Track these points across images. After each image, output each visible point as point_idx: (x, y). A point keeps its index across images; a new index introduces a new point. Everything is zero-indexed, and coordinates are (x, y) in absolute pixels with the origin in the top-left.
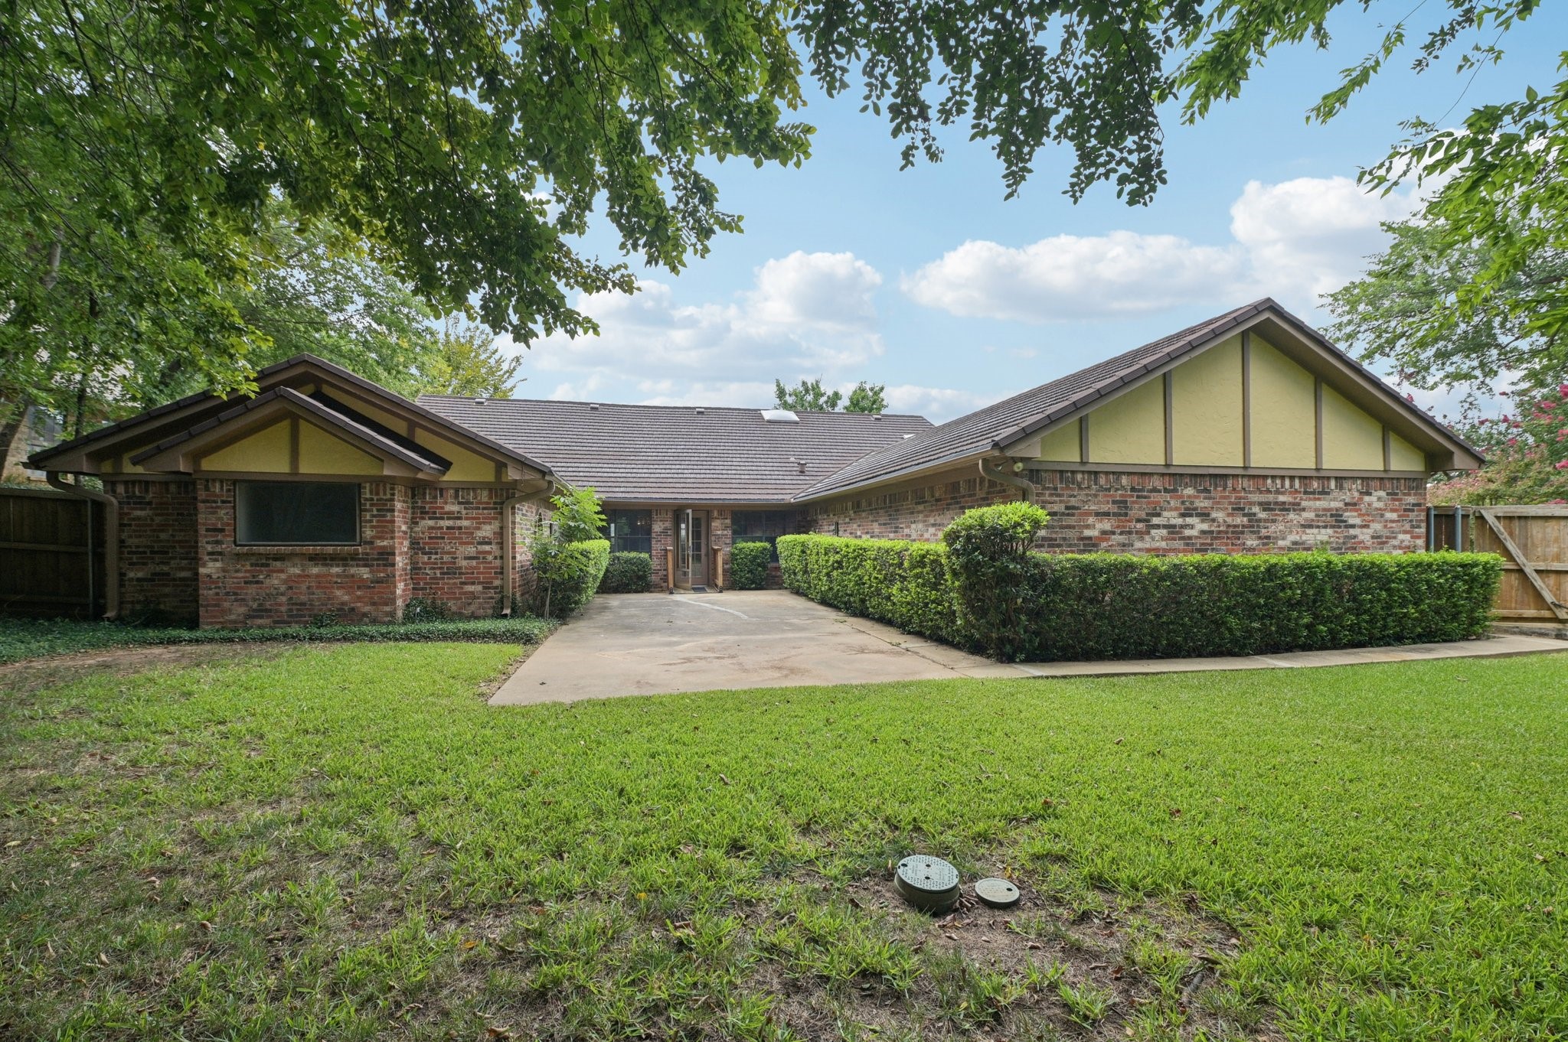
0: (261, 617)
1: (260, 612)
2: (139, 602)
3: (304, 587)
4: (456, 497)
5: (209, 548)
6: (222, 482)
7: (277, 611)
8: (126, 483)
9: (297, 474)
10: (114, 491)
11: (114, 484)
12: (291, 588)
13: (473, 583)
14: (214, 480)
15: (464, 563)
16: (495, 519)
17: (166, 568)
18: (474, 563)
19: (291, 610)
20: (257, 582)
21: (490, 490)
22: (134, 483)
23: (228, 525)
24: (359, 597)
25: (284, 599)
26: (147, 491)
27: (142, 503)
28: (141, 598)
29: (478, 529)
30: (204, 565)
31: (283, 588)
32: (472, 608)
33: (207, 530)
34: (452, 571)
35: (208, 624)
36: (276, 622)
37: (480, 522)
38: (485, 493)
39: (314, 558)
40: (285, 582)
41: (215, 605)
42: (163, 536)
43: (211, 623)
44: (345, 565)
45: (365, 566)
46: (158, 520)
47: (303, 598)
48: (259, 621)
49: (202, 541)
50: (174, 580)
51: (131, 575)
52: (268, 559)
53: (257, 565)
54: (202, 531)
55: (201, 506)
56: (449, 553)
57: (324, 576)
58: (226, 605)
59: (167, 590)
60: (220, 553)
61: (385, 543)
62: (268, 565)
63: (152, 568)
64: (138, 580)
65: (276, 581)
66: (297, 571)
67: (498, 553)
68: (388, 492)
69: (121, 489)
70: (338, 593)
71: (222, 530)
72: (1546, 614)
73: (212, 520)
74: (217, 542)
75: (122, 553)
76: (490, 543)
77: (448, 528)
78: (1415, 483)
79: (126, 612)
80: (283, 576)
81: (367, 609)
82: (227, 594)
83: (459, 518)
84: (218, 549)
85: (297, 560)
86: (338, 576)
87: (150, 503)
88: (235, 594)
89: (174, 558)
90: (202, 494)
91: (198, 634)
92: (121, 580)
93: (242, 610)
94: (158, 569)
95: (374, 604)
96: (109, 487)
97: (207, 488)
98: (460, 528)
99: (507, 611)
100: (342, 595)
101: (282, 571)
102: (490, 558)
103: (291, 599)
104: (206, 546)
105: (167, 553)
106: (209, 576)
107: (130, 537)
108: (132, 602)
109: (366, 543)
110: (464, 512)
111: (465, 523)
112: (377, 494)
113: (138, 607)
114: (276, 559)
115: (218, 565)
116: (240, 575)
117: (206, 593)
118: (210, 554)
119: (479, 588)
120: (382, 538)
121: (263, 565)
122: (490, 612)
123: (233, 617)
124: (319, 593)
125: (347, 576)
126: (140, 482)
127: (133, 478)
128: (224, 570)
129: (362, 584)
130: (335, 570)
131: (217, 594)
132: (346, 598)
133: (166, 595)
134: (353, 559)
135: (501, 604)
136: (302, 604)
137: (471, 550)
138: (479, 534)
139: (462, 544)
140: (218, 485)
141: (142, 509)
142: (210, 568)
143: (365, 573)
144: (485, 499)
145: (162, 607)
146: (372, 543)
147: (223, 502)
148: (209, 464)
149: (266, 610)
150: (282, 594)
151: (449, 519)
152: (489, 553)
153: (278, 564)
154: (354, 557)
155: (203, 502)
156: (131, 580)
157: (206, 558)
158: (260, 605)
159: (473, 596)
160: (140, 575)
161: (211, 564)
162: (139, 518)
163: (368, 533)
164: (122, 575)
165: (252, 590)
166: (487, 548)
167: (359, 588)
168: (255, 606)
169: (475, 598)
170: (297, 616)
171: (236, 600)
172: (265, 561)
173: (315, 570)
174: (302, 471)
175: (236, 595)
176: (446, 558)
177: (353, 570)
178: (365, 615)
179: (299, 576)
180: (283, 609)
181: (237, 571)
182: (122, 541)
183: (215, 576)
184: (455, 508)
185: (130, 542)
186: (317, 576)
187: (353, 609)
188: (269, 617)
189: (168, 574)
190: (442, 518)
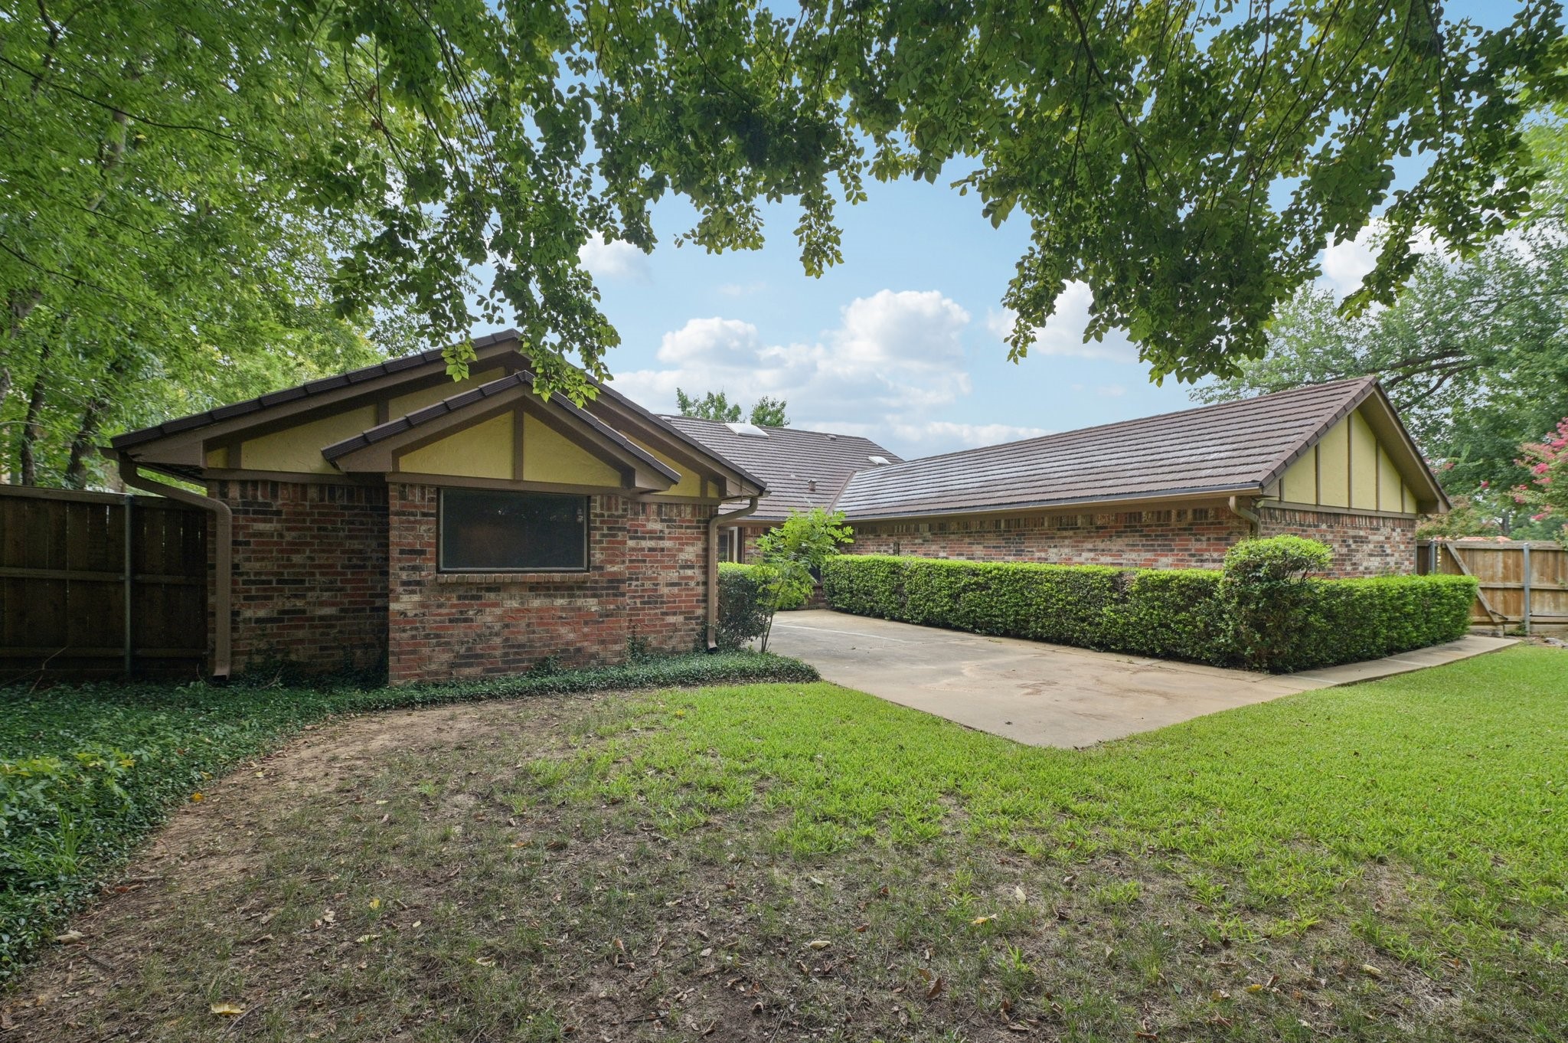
0: (470, 665)
1: (470, 658)
2: (259, 652)
3: (523, 623)
4: (659, 513)
5: (404, 576)
6: (423, 487)
7: (490, 656)
8: (243, 483)
9: (521, 481)
10: (224, 495)
11: (224, 484)
12: (507, 626)
13: (675, 614)
14: (412, 486)
15: (665, 590)
16: (699, 539)
17: (300, 604)
18: (676, 590)
19: (506, 654)
20: (466, 620)
21: (694, 507)
22: (255, 483)
23: (429, 545)
24: (585, 635)
25: (498, 640)
26: (275, 496)
27: (265, 513)
28: (263, 646)
29: (681, 550)
30: (397, 599)
31: (497, 627)
32: (673, 642)
33: (402, 552)
34: (654, 600)
35: (399, 677)
36: (489, 671)
37: (683, 542)
38: (689, 510)
39: (535, 588)
40: (501, 618)
41: (414, 652)
42: (297, 559)
43: (404, 677)
44: (571, 596)
45: (594, 596)
46: (289, 536)
47: (522, 639)
48: (467, 671)
49: (394, 567)
50: (312, 619)
51: (248, 613)
52: (479, 589)
53: (465, 598)
54: (394, 553)
55: (394, 520)
56: (650, 579)
57: (548, 610)
58: (426, 651)
59: (300, 634)
60: (418, 583)
61: (615, 569)
62: (479, 598)
63: (280, 603)
64: (258, 621)
65: (489, 618)
66: (515, 604)
67: (701, 578)
68: (620, 506)
69: (234, 492)
70: (563, 630)
71: (422, 552)
72: (1486, 619)
73: (409, 539)
74: (415, 568)
75: (234, 582)
76: (692, 567)
77: (651, 550)
78: (1410, 522)
79: (240, 667)
80: (498, 611)
81: (595, 648)
82: (427, 636)
83: (661, 538)
84: (416, 577)
85: (514, 591)
86: (563, 609)
87: (278, 513)
88: (437, 636)
89: (313, 589)
90: (395, 504)
91: (385, 694)
92: (234, 622)
93: (446, 657)
94: (288, 606)
95: (603, 642)
96: (216, 489)
97: (403, 497)
98: (662, 550)
99: (712, 645)
100: (567, 634)
101: (495, 605)
102: (692, 584)
103: (507, 640)
104: (398, 573)
105: (302, 582)
106: (404, 613)
107: (248, 559)
108: (250, 653)
109: (596, 568)
110: (667, 531)
111: (667, 544)
112: (609, 509)
113: (258, 659)
114: (489, 589)
115: (416, 598)
116: (444, 611)
117: (398, 637)
118: (404, 584)
119: (680, 619)
120: (613, 563)
121: (473, 598)
122: (691, 645)
123: (433, 667)
124: (541, 633)
125: (573, 610)
126: (265, 482)
127: (255, 477)
128: (423, 605)
129: (588, 619)
130: (560, 602)
131: (414, 637)
132: (572, 636)
133: (301, 641)
134: (580, 588)
135: (704, 636)
136: (519, 646)
137: (673, 575)
138: (682, 556)
139: (663, 568)
140: (417, 492)
141: (264, 521)
142: (404, 603)
143: (592, 605)
144: (689, 517)
145: (293, 657)
146: (601, 568)
147: (424, 515)
148: (409, 465)
149: (477, 656)
150: (497, 634)
151: (651, 538)
152: (691, 578)
153: (492, 595)
154: (581, 586)
155: (397, 514)
156: (245, 621)
157: (400, 589)
158: (469, 649)
159: (674, 628)
160: (262, 613)
161: (405, 598)
162: (261, 534)
163: (598, 556)
164: (235, 613)
165: (458, 631)
166: (689, 572)
167: (586, 623)
168: (462, 651)
169: (676, 630)
170: (515, 661)
171: (438, 645)
172: (474, 593)
173: (536, 603)
174: (528, 476)
175: (438, 638)
176: (648, 585)
177: (580, 602)
178: (593, 656)
179: (518, 610)
180: (498, 653)
181: (440, 606)
182: (235, 566)
183: (410, 614)
184: (655, 526)
185: (246, 567)
186: (538, 610)
187: (579, 650)
188: (478, 665)
189: (304, 612)
190: (644, 538)
